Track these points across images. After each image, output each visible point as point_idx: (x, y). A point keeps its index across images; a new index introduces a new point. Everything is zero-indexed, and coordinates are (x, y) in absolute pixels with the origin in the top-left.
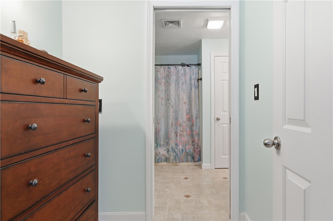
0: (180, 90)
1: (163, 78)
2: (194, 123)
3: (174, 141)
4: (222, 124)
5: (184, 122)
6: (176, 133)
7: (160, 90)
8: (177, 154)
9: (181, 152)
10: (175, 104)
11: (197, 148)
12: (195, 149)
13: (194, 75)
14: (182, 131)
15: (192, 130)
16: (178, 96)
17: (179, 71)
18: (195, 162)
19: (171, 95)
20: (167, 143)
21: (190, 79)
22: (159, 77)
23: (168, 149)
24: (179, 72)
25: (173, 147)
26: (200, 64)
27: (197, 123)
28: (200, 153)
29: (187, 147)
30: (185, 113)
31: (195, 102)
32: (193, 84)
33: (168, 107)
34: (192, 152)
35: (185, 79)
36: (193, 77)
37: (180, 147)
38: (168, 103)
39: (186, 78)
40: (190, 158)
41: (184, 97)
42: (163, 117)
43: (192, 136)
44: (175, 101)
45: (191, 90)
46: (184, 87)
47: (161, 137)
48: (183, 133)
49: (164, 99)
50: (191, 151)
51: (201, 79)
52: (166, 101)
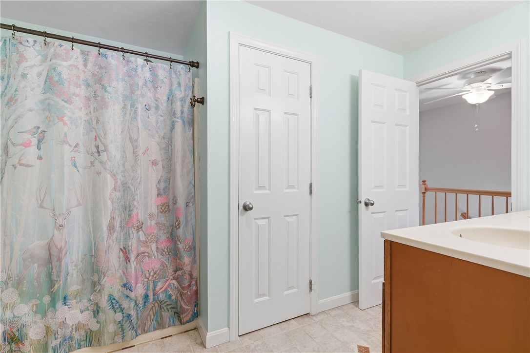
0: (140, 126)
1: (81, 82)
2: (182, 219)
3: (118, 275)
5: (151, 216)
6: (125, 252)
7: (65, 119)
8: (129, 316)
10: (123, 165)
11: (190, 286)
12: (183, 288)
13: (183, 88)
14: (145, 243)
15: (173, 238)
16: (134, 142)
17: (135, 70)
18: (182, 323)
19: (110, 137)
20: (94, 284)
21: (171, 99)
22: (65, 75)
23: (97, 305)
24: (136, 72)
25: (116, 295)
26: (198, 63)
27: (189, 218)
28: (197, 296)
29: (160, 285)
30: (154, 192)
31: (183, 161)
32: (178, 114)
33: (99, 173)
34: (173, 298)
35: (155, 96)
36: (179, 94)
37: (139, 291)
38: (96, 163)
39: (157, 95)
40: (167, 315)
41: (151, 146)
42: (77, 206)
43: (175, 254)
44: (124, 157)
45: (172, 128)
46: (153, 119)
47: (71, 271)
48: (148, 247)
49: (82, 149)
50: (170, 296)
51: (202, 101)
52: (92, 154)
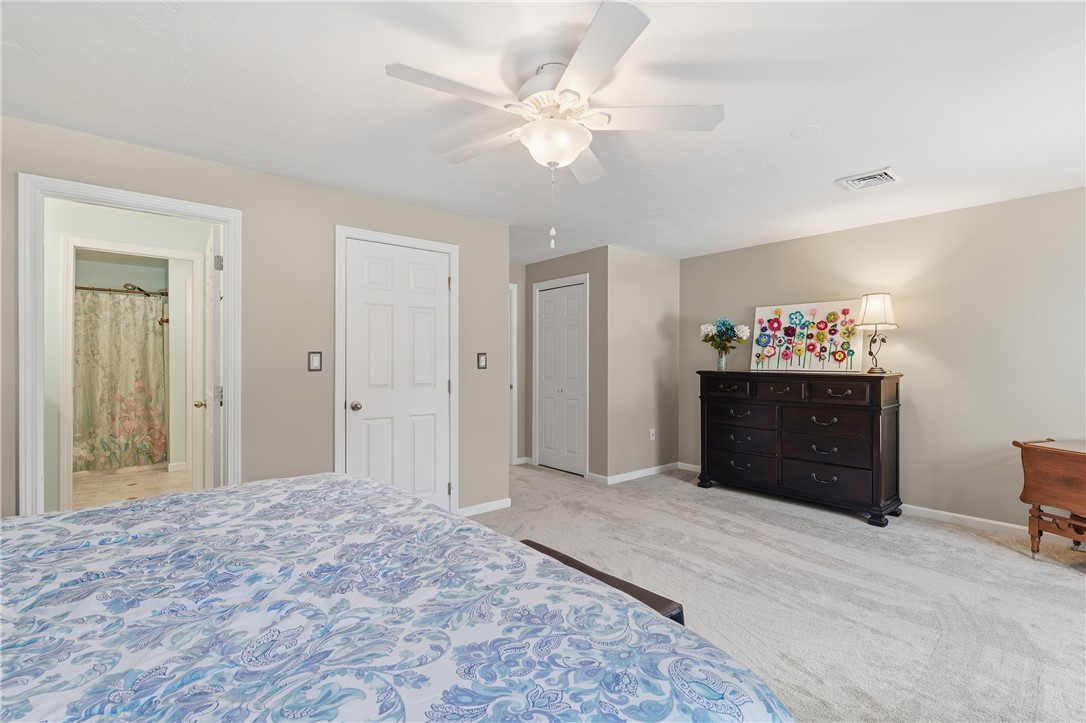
0: (122, 338)
2: (153, 396)
3: (107, 429)
5: (131, 394)
6: (112, 415)
8: (115, 453)
9: (123, 448)
10: (110, 362)
11: (159, 439)
12: (154, 440)
13: (154, 312)
14: (126, 411)
15: (147, 409)
16: (118, 347)
17: (119, 303)
18: (154, 463)
19: (101, 345)
20: (91, 433)
21: (145, 318)
23: (93, 445)
25: (105, 440)
26: (166, 293)
27: (159, 396)
28: (166, 445)
29: (137, 438)
30: (133, 379)
31: (155, 359)
32: (151, 329)
33: (93, 367)
34: (147, 447)
35: (133, 317)
36: (151, 316)
37: (122, 440)
38: (92, 361)
40: (143, 458)
41: (131, 350)
43: (149, 419)
44: (111, 358)
45: (147, 335)
46: (132, 332)
48: (129, 414)
49: (81, 352)
50: (145, 446)
51: (167, 321)
52: (89, 356)
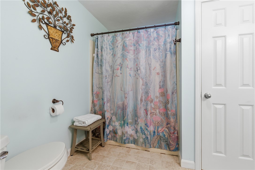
0: (152, 58)
1: (132, 45)
2: (170, 100)
3: (144, 120)
4: (213, 104)
5: (157, 97)
6: (146, 110)
7: (127, 59)
8: (147, 138)
9: (152, 135)
10: (146, 75)
11: (174, 133)
12: (170, 133)
13: (170, 37)
14: (154, 108)
15: (166, 109)
16: (149, 65)
17: (150, 34)
18: (170, 150)
19: (141, 64)
20: (136, 121)
21: (165, 44)
22: (127, 44)
23: (137, 129)
24: (150, 35)
25: (143, 127)
26: (179, 22)
27: (174, 100)
28: (178, 140)
29: (160, 129)
30: (158, 87)
31: (171, 72)
33: (137, 78)
34: (166, 136)
35: (158, 44)
36: (169, 40)
37: (151, 128)
38: (137, 74)
39: (159, 43)
40: (163, 144)
41: (156, 66)
42: (131, 91)
43: (167, 116)
44: (146, 72)
45: (166, 57)
46: (157, 54)
47: (129, 114)
48: (155, 111)
49: (132, 70)
50: (165, 135)
51: (180, 41)
52: (135, 71)
